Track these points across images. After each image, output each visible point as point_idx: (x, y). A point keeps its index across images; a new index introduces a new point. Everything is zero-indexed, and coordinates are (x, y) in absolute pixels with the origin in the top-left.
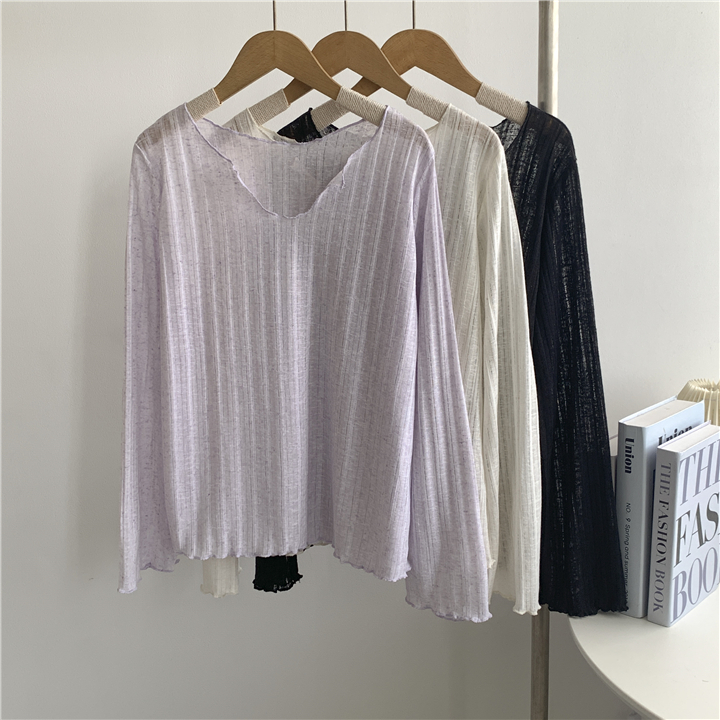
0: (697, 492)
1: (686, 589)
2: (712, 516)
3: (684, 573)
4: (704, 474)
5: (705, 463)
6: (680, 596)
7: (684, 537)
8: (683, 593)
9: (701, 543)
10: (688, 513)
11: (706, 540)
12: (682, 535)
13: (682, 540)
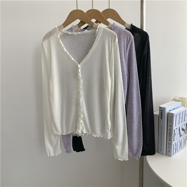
0: (179, 124)
1: (176, 148)
2: (183, 130)
3: (176, 144)
4: (181, 119)
5: (181, 116)
6: (174, 149)
7: (176, 134)
8: (175, 149)
9: (180, 136)
10: (177, 129)
11: (182, 136)
13: (175, 135)
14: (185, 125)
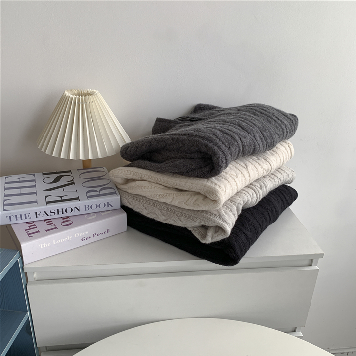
0: (35, 193)
1: (98, 189)
2: (57, 180)
3: (87, 193)
4: (23, 191)
5: (17, 191)
7: (61, 197)
8: (101, 190)
9: (73, 183)
10: (46, 197)
11: (72, 181)
12: (60, 199)
13: (63, 198)
14: (44, 178)
